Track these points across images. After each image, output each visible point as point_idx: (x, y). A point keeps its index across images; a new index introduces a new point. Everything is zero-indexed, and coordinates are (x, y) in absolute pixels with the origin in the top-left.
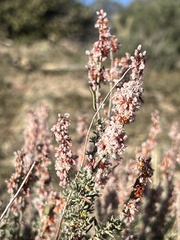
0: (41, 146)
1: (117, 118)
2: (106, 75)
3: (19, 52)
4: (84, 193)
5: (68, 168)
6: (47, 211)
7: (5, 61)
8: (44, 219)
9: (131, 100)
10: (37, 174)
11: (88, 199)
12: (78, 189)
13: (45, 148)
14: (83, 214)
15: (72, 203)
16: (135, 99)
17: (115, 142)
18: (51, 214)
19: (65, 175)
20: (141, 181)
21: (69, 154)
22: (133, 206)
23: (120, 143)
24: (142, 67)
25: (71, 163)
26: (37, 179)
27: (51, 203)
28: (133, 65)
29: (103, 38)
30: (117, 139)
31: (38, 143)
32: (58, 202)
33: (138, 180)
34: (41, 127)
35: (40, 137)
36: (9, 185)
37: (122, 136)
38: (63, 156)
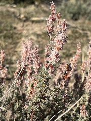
0: (28, 58)
1: (56, 48)
2: (54, 29)
3: (19, 10)
4: (44, 77)
5: (38, 67)
6: (31, 85)
7: (13, 15)
8: (29, 89)
9: (61, 41)
10: (27, 70)
11: (45, 79)
12: (41, 75)
13: (30, 59)
14: (44, 85)
15: (39, 81)
16: (63, 41)
17: (55, 57)
18: (32, 87)
19: (37, 70)
20: (67, 72)
21: (39, 62)
22: (63, 82)
23: (57, 57)
24: (66, 28)
25: (39, 65)
26: (26, 72)
27: (32, 82)
28: (62, 27)
29: (53, 13)
30: (56, 56)
31: (27, 57)
32: (35, 82)
33: (65, 72)
34: (28, 50)
35: (28, 54)
36: (15, 75)
37: (58, 55)
38: (36, 62)
